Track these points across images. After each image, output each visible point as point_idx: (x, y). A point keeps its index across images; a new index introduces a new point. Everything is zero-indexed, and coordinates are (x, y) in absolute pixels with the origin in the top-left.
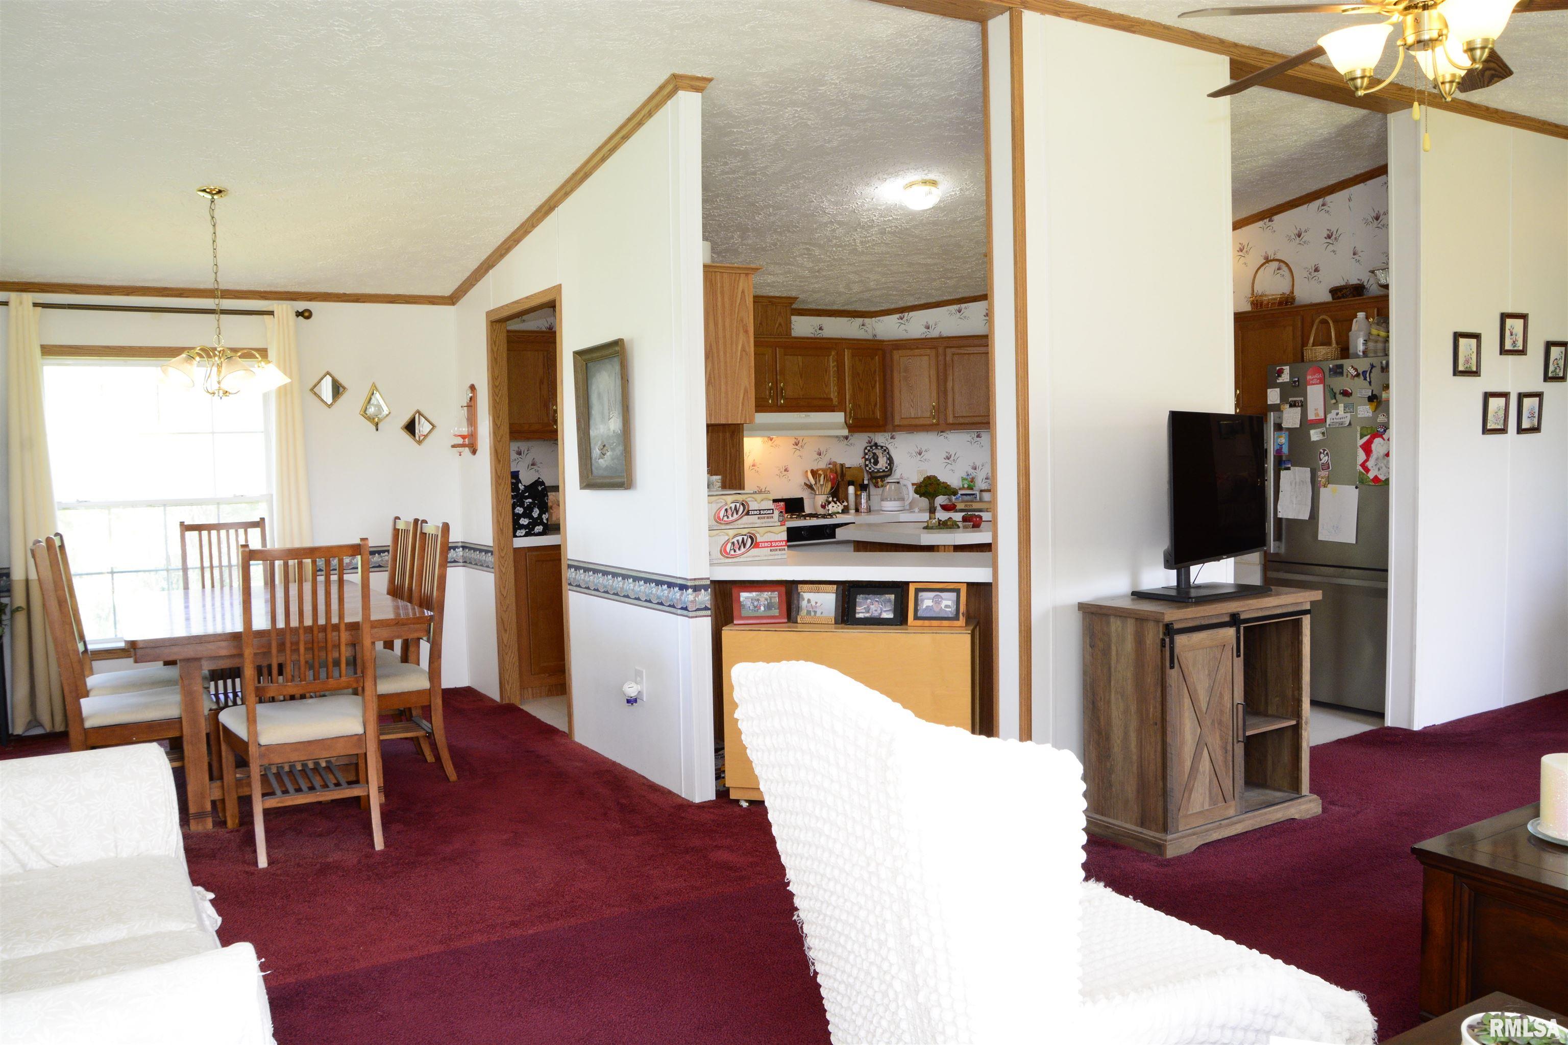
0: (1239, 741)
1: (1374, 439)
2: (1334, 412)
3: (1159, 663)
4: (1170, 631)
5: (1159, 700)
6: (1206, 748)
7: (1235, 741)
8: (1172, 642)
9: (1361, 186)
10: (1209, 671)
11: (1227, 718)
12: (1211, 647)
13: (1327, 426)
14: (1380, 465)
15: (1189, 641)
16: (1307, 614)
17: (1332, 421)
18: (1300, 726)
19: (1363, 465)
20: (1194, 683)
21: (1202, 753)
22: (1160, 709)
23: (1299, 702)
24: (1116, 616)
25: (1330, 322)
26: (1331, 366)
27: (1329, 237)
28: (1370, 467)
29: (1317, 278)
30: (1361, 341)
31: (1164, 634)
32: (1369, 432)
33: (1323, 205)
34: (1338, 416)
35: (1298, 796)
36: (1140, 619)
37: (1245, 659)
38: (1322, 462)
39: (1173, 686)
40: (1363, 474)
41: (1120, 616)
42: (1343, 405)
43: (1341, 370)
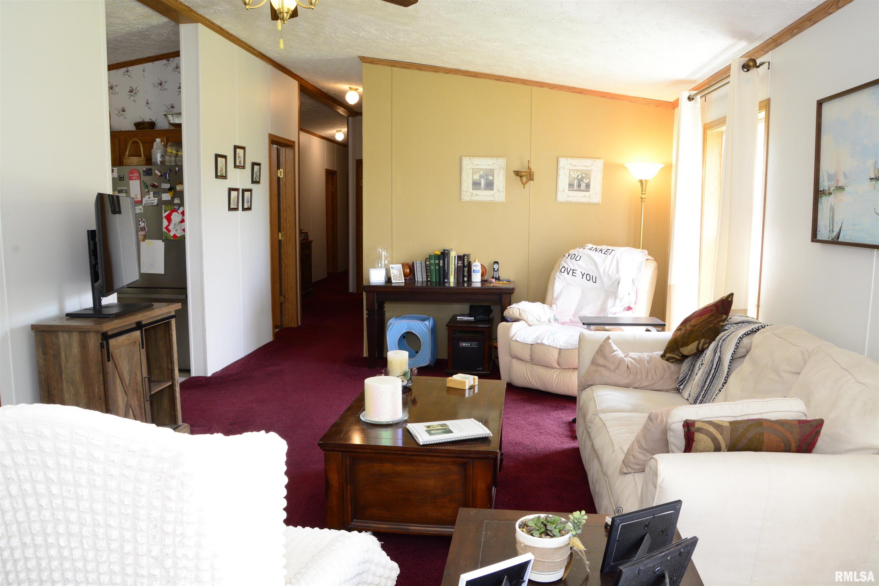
0: (147, 401)
1: (172, 213)
2: (147, 197)
3: (100, 359)
4: (106, 337)
5: (102, 383)
6: (131, 409)
7: (145, 400)
8: (108, 344)
9: (150, 64)
10: (128, 359)
11: (140, 388)
12: (128, 345)
13: (143, 205)
14: (177, 228)
15: (116, 342)
16: (173, 318)
17: (146, 202)
18: (174, 385)
19: (167, 228)
20: (121, 369)
21: (129, 412)
22: (103, 389)
23: (172, 371)
24: (63, 331)
25: (139, 142)
26: (144, 169)
27: (131, 91)
28: (171, 229)
29: (124, 115)
30: (159, 155)
31: (102, 340)
32: (169, 209)
33: (127, 72)
34: (150, 199)
35: (177, 426)
36: (83, 332)
37: (146, 349)
38: (141, 226)
39: (110, 372)
40: (167, 233)
41: (67, 331)
42: (152, 193)
43: (150, 172)
